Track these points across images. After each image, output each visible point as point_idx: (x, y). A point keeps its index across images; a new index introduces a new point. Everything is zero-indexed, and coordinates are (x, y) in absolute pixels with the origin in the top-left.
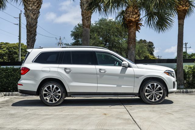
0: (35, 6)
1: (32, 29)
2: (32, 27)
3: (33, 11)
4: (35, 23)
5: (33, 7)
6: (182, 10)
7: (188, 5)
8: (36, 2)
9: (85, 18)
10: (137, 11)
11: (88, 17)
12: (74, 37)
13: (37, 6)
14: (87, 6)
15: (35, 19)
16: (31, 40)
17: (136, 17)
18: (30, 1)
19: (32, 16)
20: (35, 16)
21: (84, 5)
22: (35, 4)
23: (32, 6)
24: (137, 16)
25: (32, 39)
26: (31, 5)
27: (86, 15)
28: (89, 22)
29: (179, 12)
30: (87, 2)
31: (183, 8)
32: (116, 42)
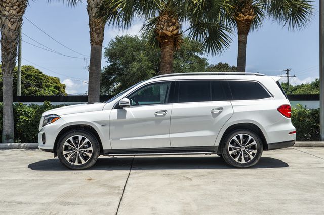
0: (15, 10)
1: (10, 46)
2: (10, 43)
3: (11, 18)
4: (14, 36)
5: (11, 11)
6: (243, 20)
7: (253, 13)
8: (16, 4)
9: (94, 29)
10: (174, 21)
11: (99, 29)
12: (108, 57)
13: (17, 10)
14: (97, 12)
15: (15, 30)
16: (8, 64)
17: (173, 30)
18: (5, 2)
19: (9, 25)
20: (15, 25)
21: (92, 9)
22: (15, 7)
23: (9, 10)
24: (175, 28)
25: (9, 62)
26: (7, 8)
27: (95, 26)
28: (100, 37)
29: (239, 23)
30: (97, 5)
31: (245, 18)
32: (174, 67)
